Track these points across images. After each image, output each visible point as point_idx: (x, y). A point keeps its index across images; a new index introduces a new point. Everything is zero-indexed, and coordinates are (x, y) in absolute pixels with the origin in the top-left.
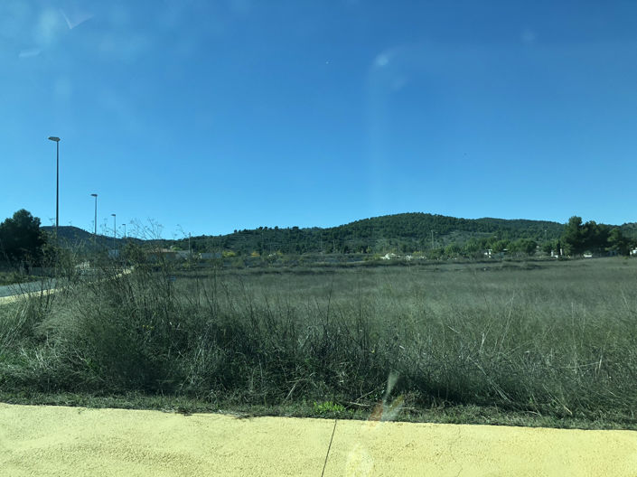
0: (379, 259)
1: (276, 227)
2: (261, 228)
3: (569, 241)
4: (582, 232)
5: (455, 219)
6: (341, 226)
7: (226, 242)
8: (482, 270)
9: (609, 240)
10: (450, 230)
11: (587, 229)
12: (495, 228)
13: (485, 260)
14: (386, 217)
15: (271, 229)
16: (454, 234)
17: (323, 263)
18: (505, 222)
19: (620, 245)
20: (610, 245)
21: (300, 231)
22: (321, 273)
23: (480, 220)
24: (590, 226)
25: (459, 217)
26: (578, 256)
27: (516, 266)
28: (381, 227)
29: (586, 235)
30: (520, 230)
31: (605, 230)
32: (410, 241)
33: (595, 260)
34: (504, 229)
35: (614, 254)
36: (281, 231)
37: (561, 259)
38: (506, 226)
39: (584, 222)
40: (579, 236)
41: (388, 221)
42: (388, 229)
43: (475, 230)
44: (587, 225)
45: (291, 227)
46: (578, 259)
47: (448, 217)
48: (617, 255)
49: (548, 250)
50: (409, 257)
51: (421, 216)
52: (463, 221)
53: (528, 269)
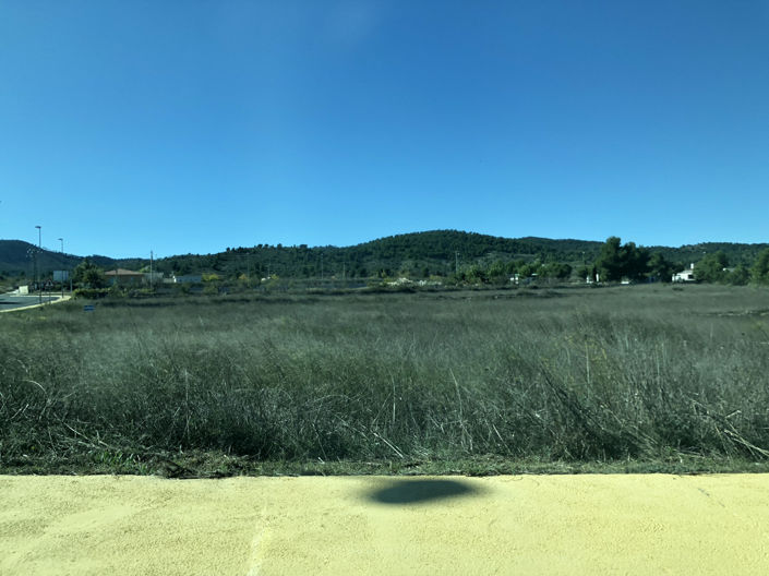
0: (385, 285)
1: (280, 246)
2: (260, 246)
3: (605, 265)
4: (621, 254)
5: (493, 237)
6: (360, 245)
7: (216, 262)
8: (493, 298)
9: (649, 264)
10: (486, 251)
11: (625, 252)
12: (539, 249)
13: (508, 286)
14: (413, 234)
15: (272, 247)
16: (491, 255)
17: (315, 289)
18: (551, 242)
19: (661, 271)
20: (649, 269)
21: (310, 249)
22: (301, 301)
23: (524, 239)
24: (630, 248)
25: (497, 236)
26: (614, 282)
27: (531, 294)
28: (406, 247)
29: (625, 258)
30: (567, 252)
31: (645, 254)
32: (440, 264)
33: (631, 287)
34: (549, 251)
35: (653, 281)
36: (286, 249)
37: (595, 286)
38: (552, 247)
39: (622, 244)
40: (617, 259)
41: (416, 240)
42: (415, 249)
43: (515, 251)
44: (626, 247)
45: (298, 245)
46: (613, 286)
47: (484, 236)
48: (657, 281)
49: (584, 275)
50: (422, 283)
51: (454, 235)
52: (502, 241)
53: (547, 297)
